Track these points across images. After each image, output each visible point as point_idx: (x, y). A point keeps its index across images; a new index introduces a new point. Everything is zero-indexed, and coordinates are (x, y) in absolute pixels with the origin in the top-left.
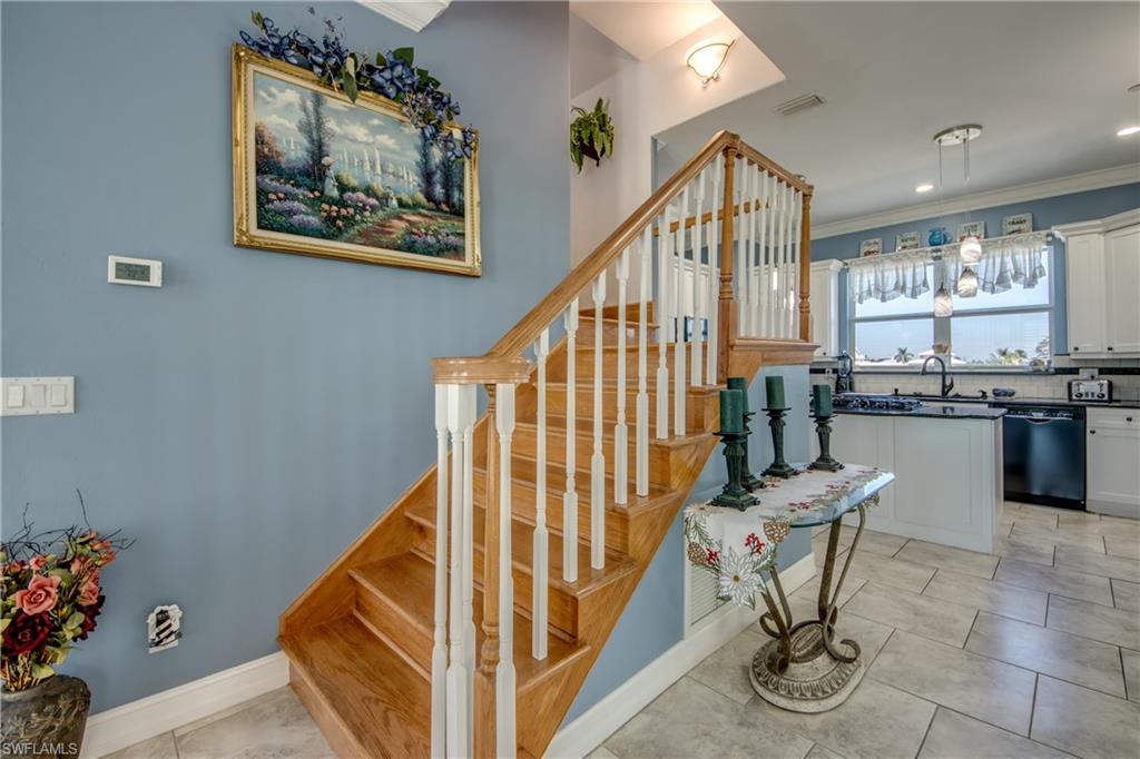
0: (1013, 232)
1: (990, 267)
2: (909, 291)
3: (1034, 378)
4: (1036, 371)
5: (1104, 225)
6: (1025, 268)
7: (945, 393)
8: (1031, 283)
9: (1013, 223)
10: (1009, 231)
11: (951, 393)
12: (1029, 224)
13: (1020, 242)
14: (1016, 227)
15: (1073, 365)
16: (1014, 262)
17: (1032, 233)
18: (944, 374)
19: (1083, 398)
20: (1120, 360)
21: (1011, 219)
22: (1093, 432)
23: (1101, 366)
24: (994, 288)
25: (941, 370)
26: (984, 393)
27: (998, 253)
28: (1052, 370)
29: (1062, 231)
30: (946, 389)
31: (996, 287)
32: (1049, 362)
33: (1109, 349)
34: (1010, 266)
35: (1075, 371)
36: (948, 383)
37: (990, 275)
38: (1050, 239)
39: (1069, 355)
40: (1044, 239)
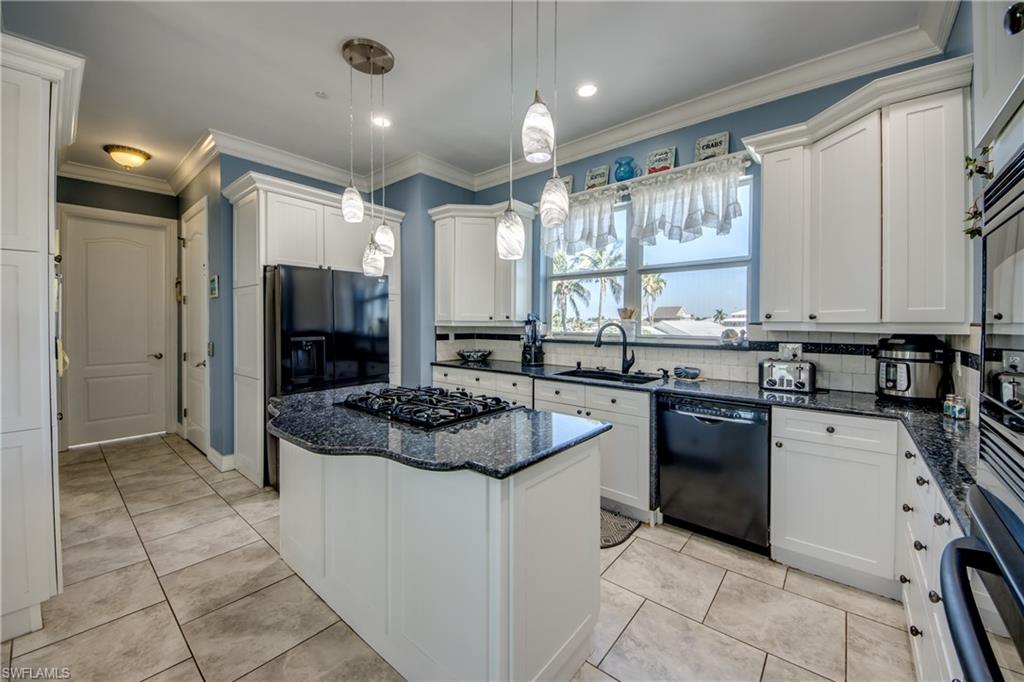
0: (707, 158)
1: (678, 206)
2: (594, 240)
3: (725, 353)
4: (728, 347)
5: (810, 131)
6: (718, 206)
7: (626, 369)
8: (724, 227)
9: (708, 146)
10: (703, 157)
11: (633, 370)
12: (725, 145)
13: (712, 171)
14: (710, 152)
15: (772, 338)
16: (705, 198)
17: (727, 156)
18: (625, 345)
19: (777, 387)
20: (831, 333)
21: (704, 142)
22: (780, 445)
23: (806, 341)
24: (681, 235)
25: (621, 340)
26: (666, 372)
27: (687, 189)
28: (746, 345)
29: (757, 145)
30: (627, 365)
31: (685, 234)
32: (743, 333)
33: (812, 317)
34: (701, 205)
35: (772, 346)
36: (629, 357)
37: (678, 216)
38: (748, 164)
39: (761, 324)
40: (741, 165)
